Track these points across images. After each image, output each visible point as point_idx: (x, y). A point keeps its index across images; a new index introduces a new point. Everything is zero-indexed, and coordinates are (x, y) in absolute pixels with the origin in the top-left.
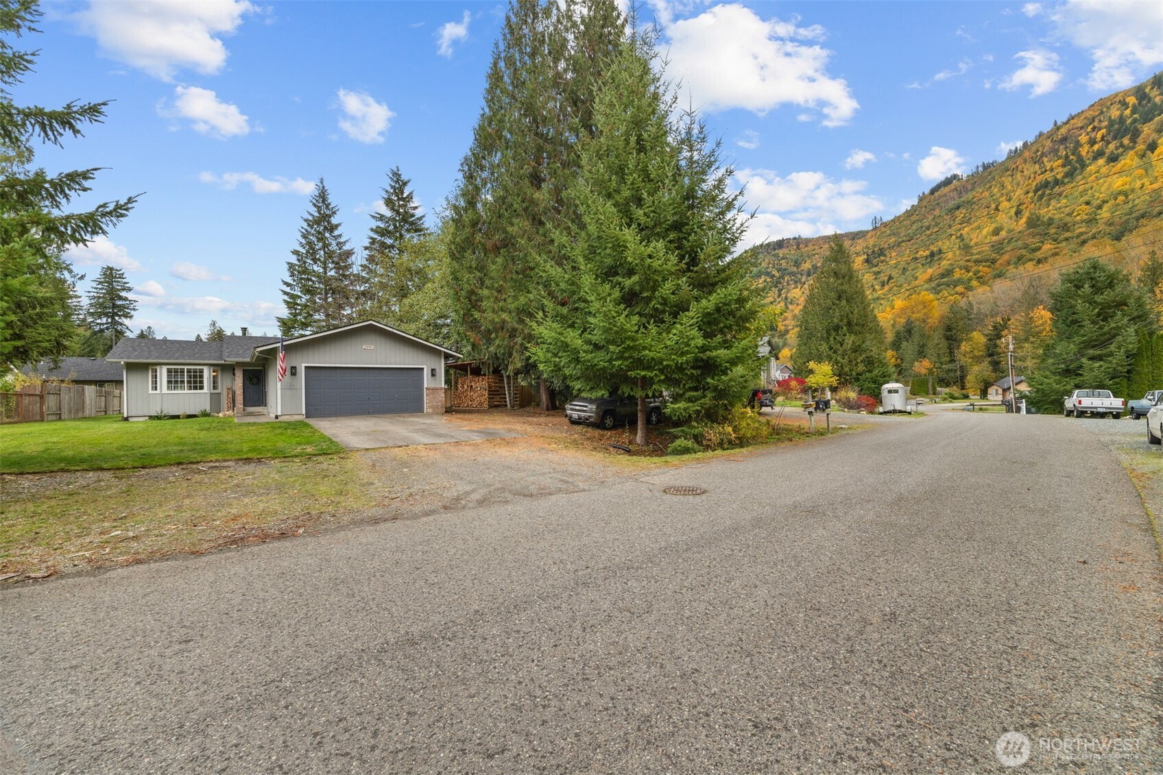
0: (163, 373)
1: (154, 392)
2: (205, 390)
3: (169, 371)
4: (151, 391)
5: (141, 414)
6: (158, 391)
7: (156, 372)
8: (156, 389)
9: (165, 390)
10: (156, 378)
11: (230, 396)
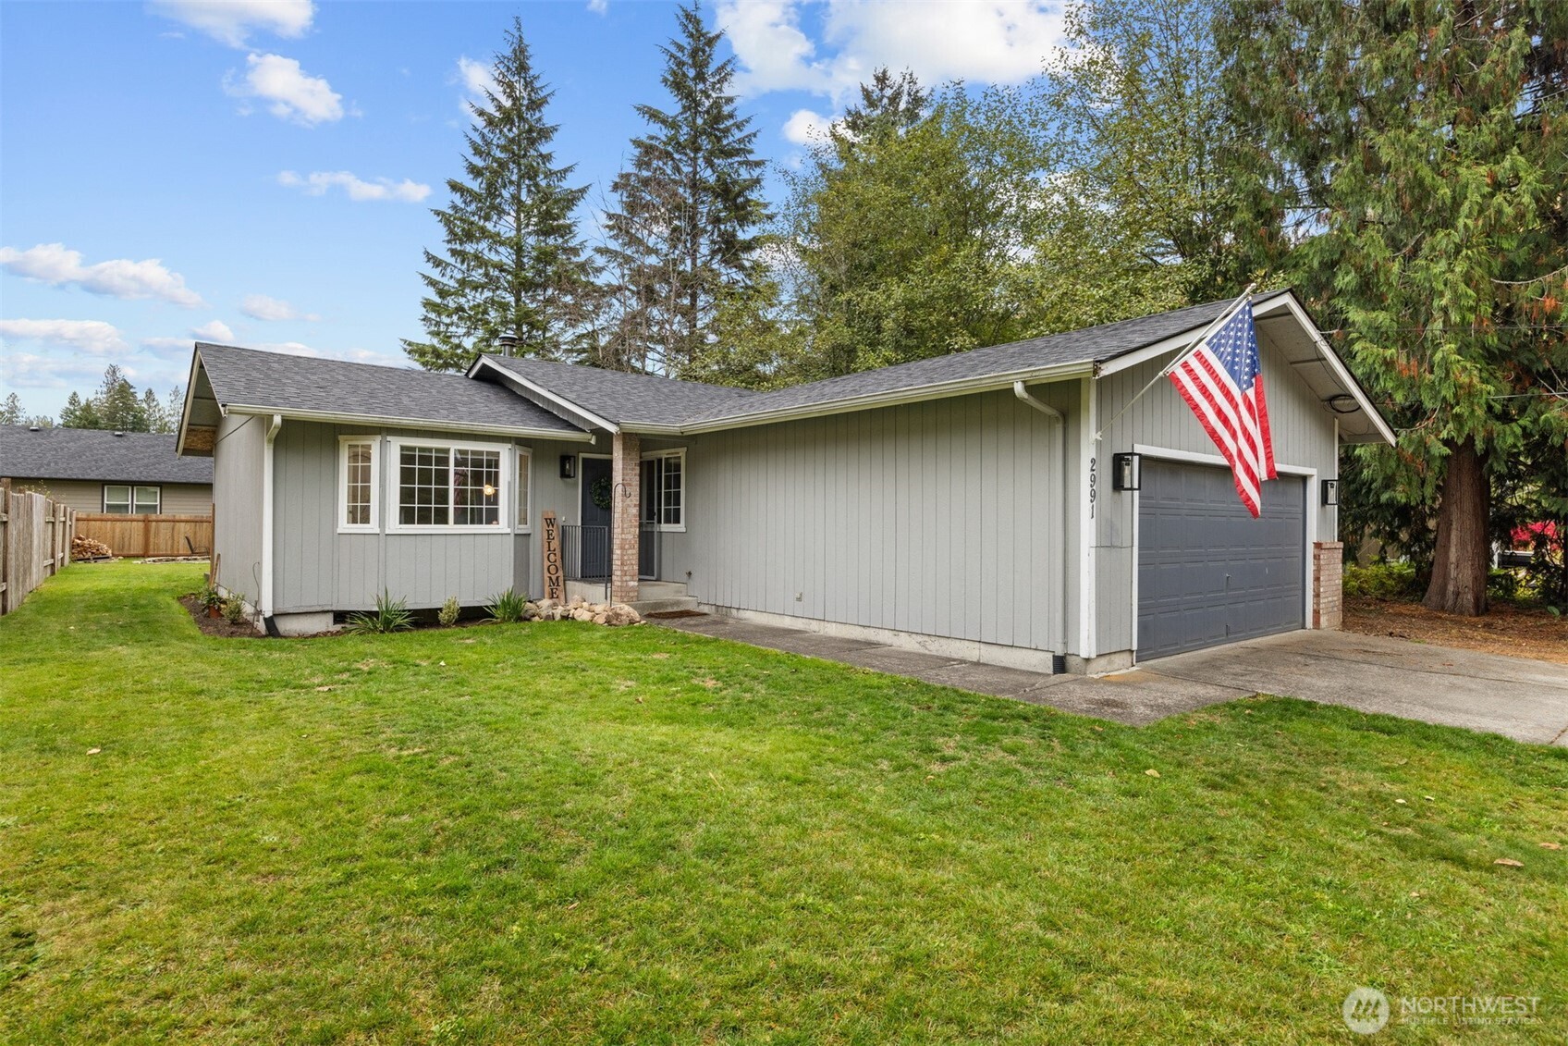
0: (386, 462)
1: (359, 528)
2: (503, 525)
3: (407, 457)
4: (344, 525)
5: (311, 603)
6: (373, 527)
7: (367, 458)
8: (366, 520)
9: (394, 524)
10: (366, 478)
11: (555, 544)
